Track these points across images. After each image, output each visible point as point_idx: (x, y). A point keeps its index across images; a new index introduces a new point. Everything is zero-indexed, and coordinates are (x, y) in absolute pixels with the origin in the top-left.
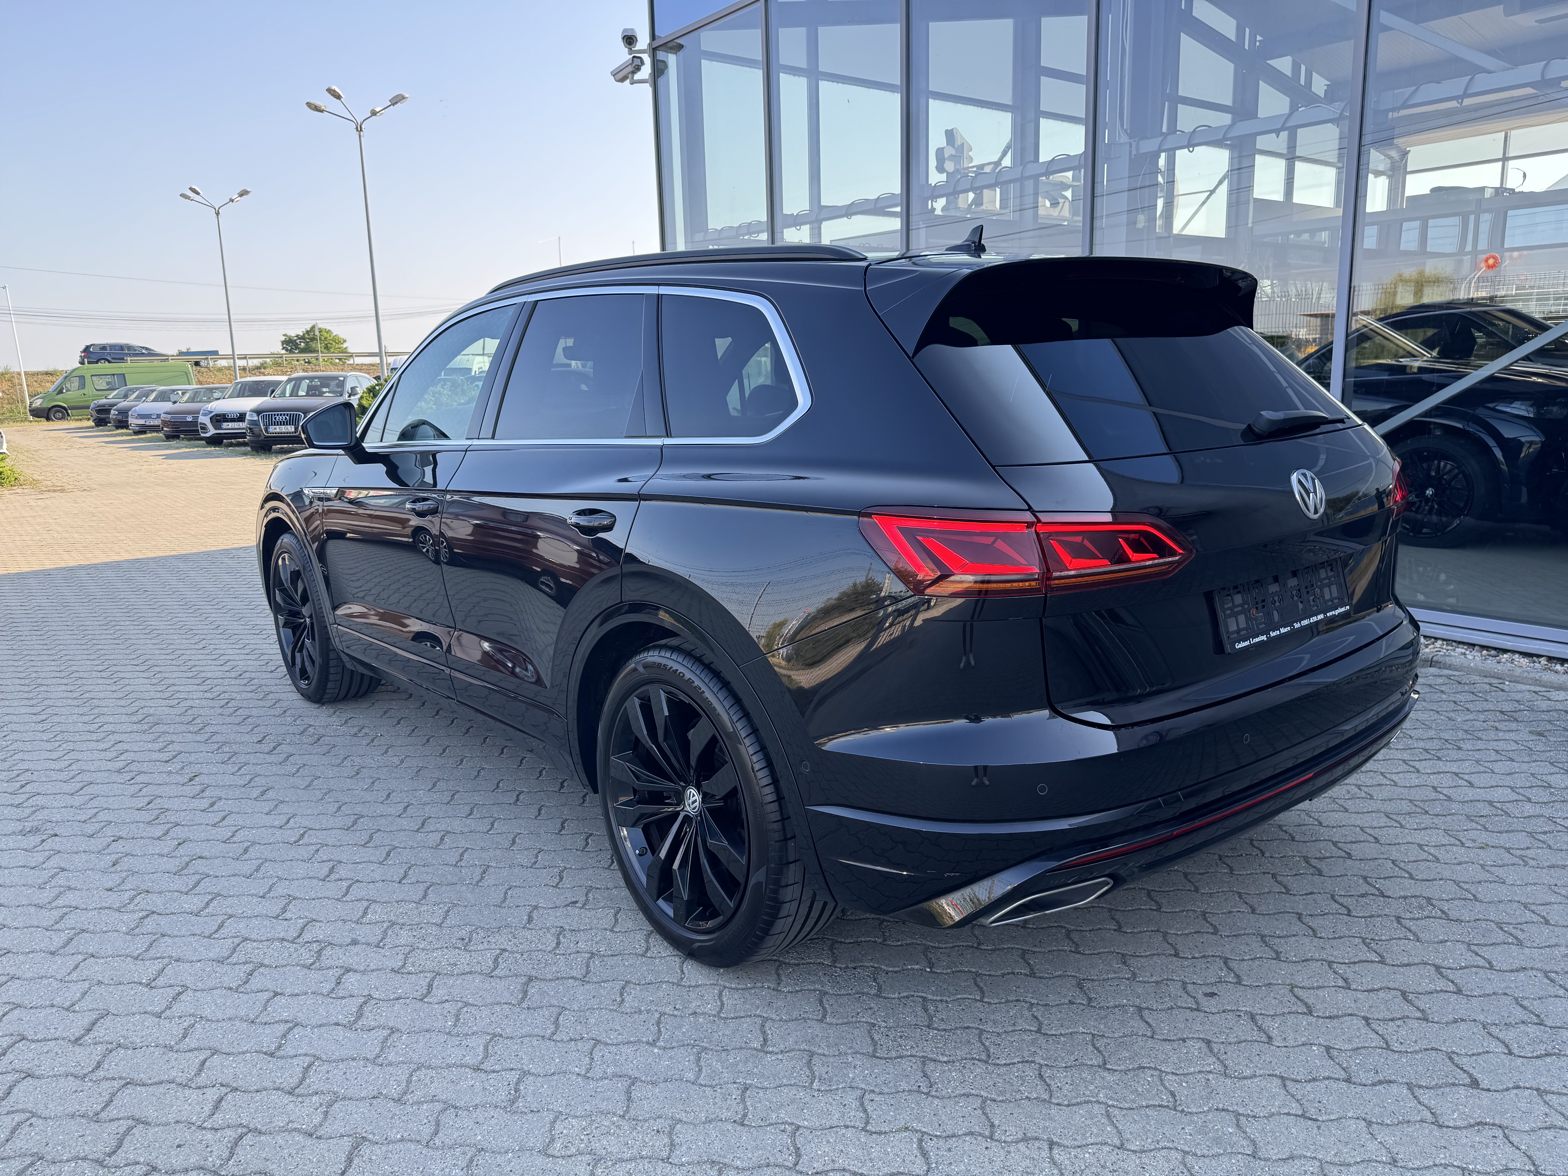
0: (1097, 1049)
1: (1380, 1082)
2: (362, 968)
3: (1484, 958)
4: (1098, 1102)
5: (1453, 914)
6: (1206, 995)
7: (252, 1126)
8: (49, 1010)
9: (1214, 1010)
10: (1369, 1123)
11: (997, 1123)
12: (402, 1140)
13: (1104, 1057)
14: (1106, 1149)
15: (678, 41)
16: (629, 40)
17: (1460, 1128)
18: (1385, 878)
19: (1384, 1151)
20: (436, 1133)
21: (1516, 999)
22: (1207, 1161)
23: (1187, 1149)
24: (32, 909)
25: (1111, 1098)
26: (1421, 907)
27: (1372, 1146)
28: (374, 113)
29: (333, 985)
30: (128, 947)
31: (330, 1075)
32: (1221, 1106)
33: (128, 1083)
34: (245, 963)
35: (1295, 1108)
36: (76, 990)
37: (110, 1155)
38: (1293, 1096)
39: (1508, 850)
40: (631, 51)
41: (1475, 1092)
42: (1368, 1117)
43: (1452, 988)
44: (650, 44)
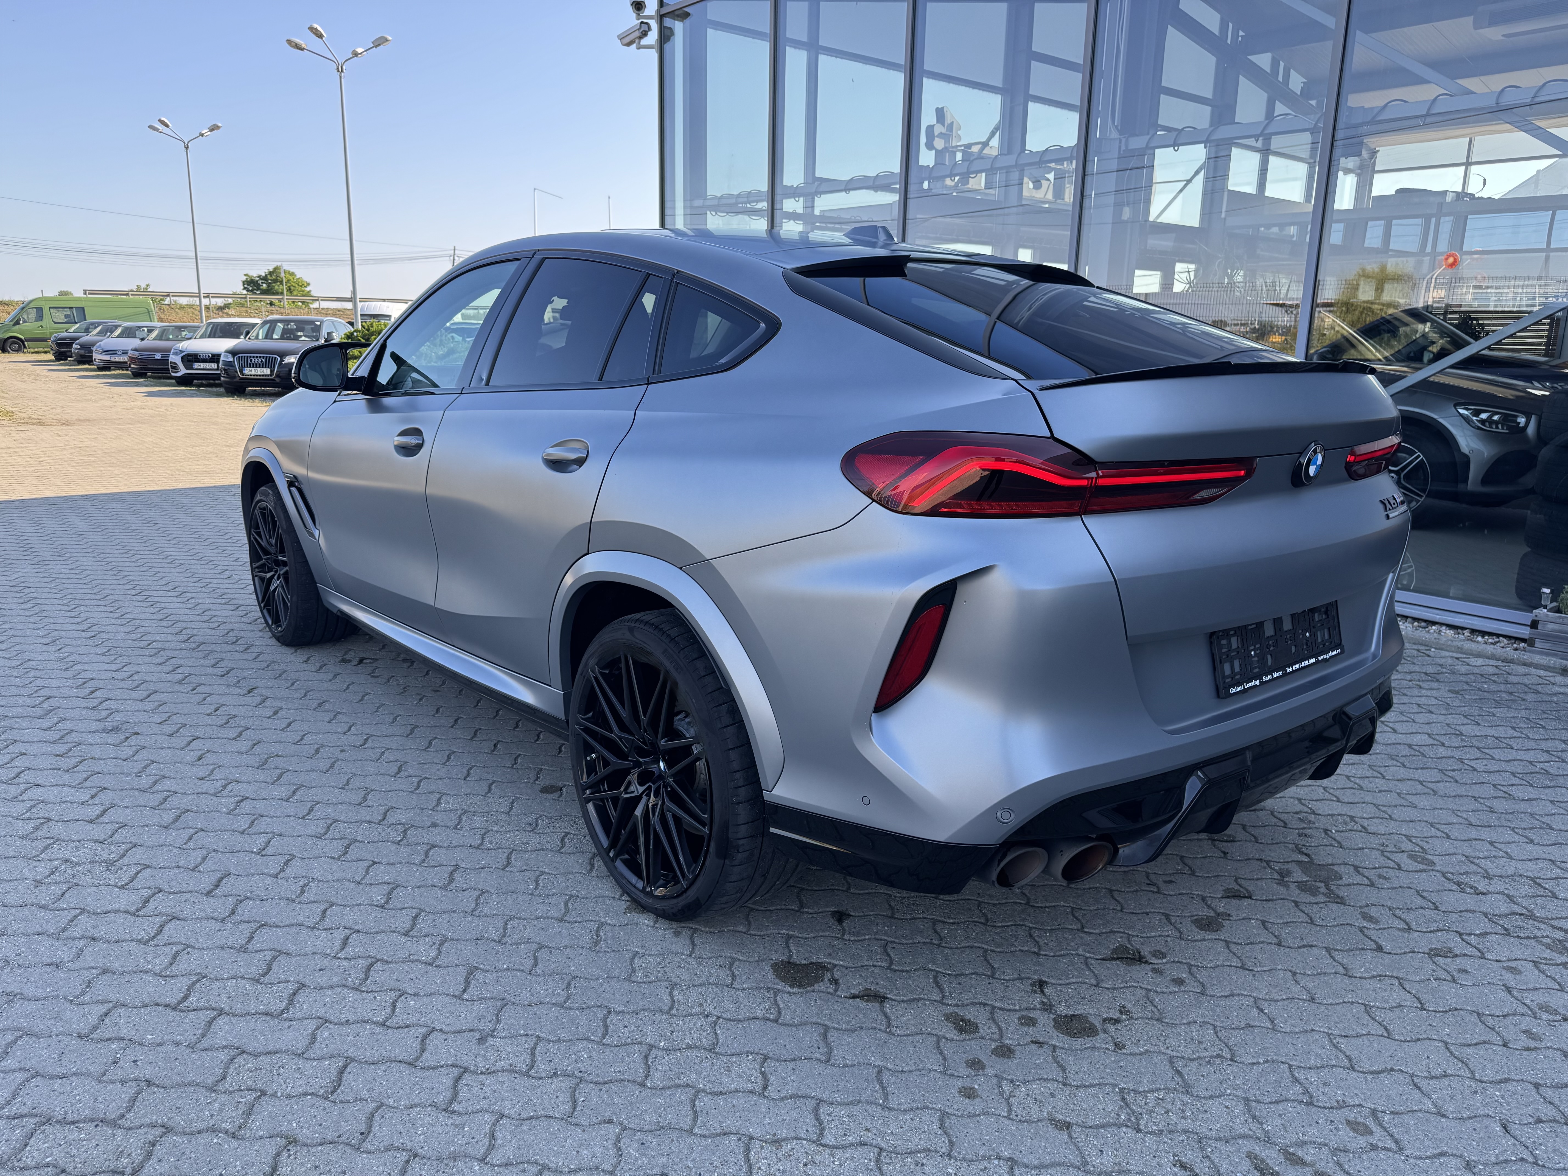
0: (1076, 918)
1: (1304, 946)
2: (446, 845)
3: (1394, 862)
4: (1078, 955)
5: (1372, 829)
6: (1165, 882)
7: (379, 957)
8: (176, 871)
9: (1171, 893)
10: (1294, 974)
11: (996, 966)
12: (508, 969)
13: (1082, 923)
14: (1085, 986)
15: (684, 10)
17: (1365, 978)
18: (1317, 800)
19: (1305, 992)
20: (536, 964)
21: (1417, 891)
22: (1165, 995)
23: (1150, 987)
24: (136, 793)
25: (1089, 952)
26: (1346, 823)
27: (1296, 989)
28: (356, 54)
29: (423, 857)
30: (233, 824)
31: (436, 923)
32: (1176, 959)
33: (263, 925)
34: (341, 839)
35: (1235, 962)
36: (197, 855)
37: (264, 975)
38: (1234, 954)
39: (1421, 783)
40: (639, 17)
41: (1379, 954)
42: (1294, 969)
43: (1366, 882)
44: (658, 11)
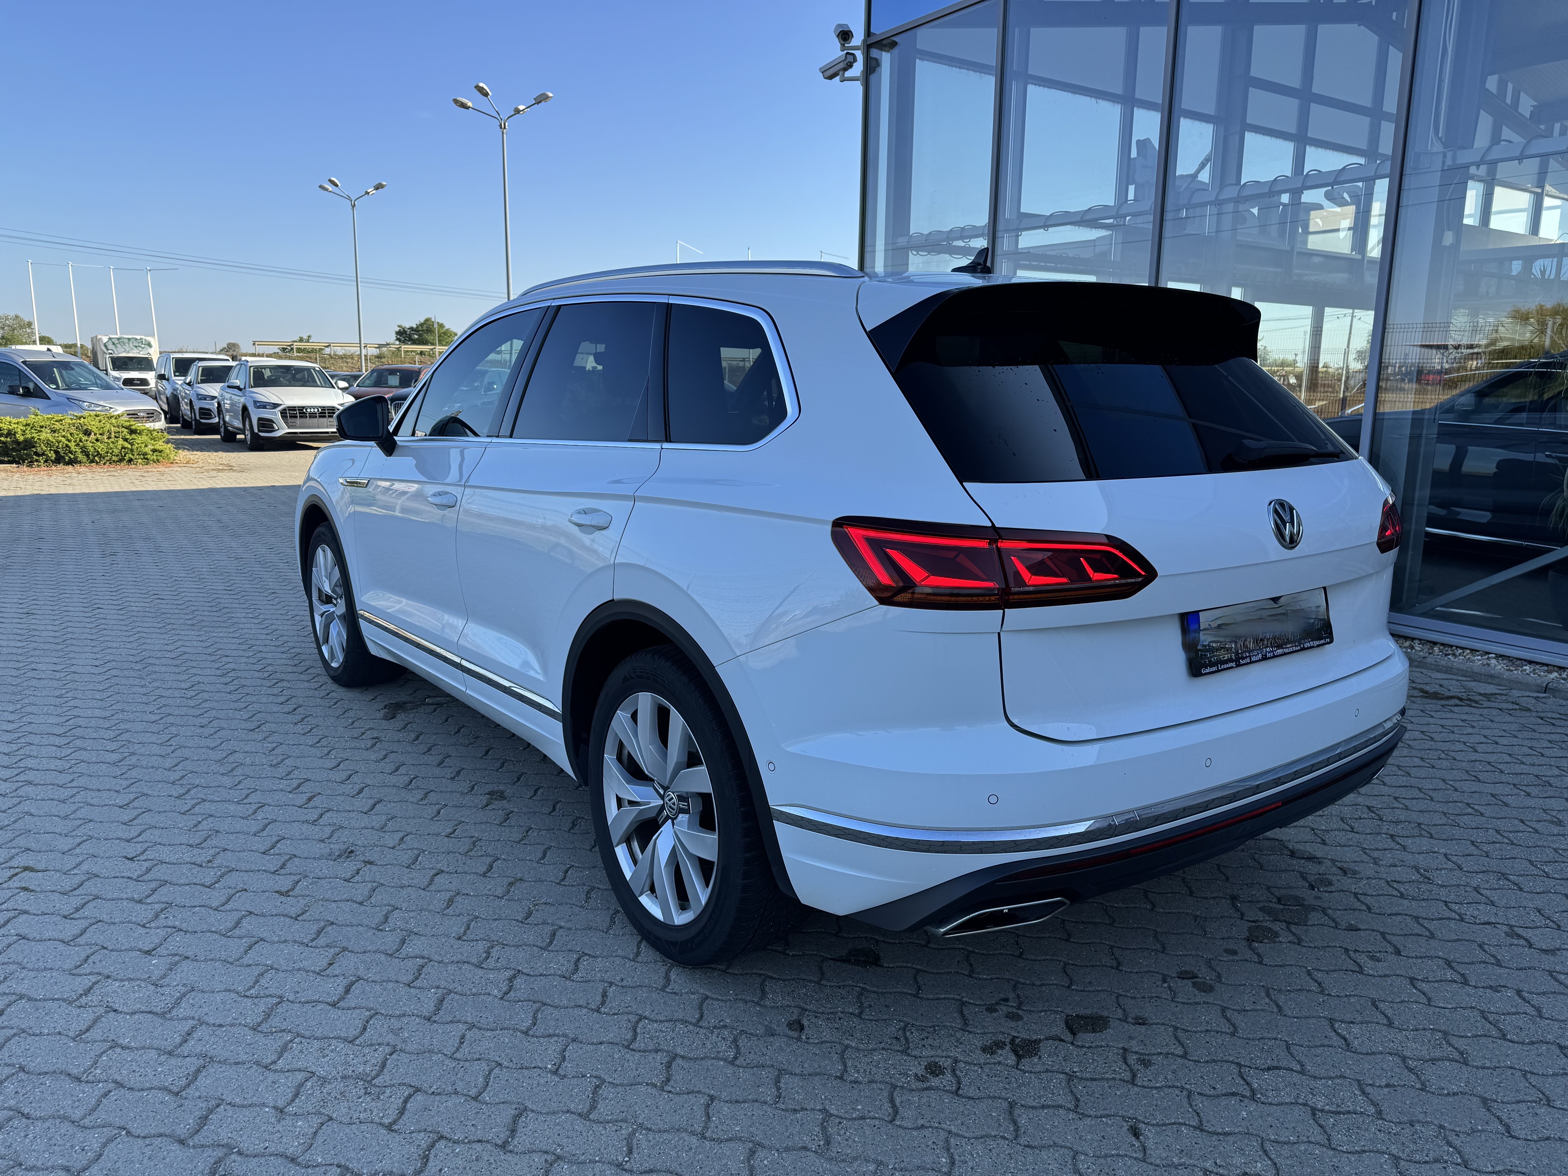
15: (894, 39)
16: (845, 35)
28: (517, 111)
30: (511, 1017)
34: (656, 1051)
40: (843, 48)
44: (864, 41)
